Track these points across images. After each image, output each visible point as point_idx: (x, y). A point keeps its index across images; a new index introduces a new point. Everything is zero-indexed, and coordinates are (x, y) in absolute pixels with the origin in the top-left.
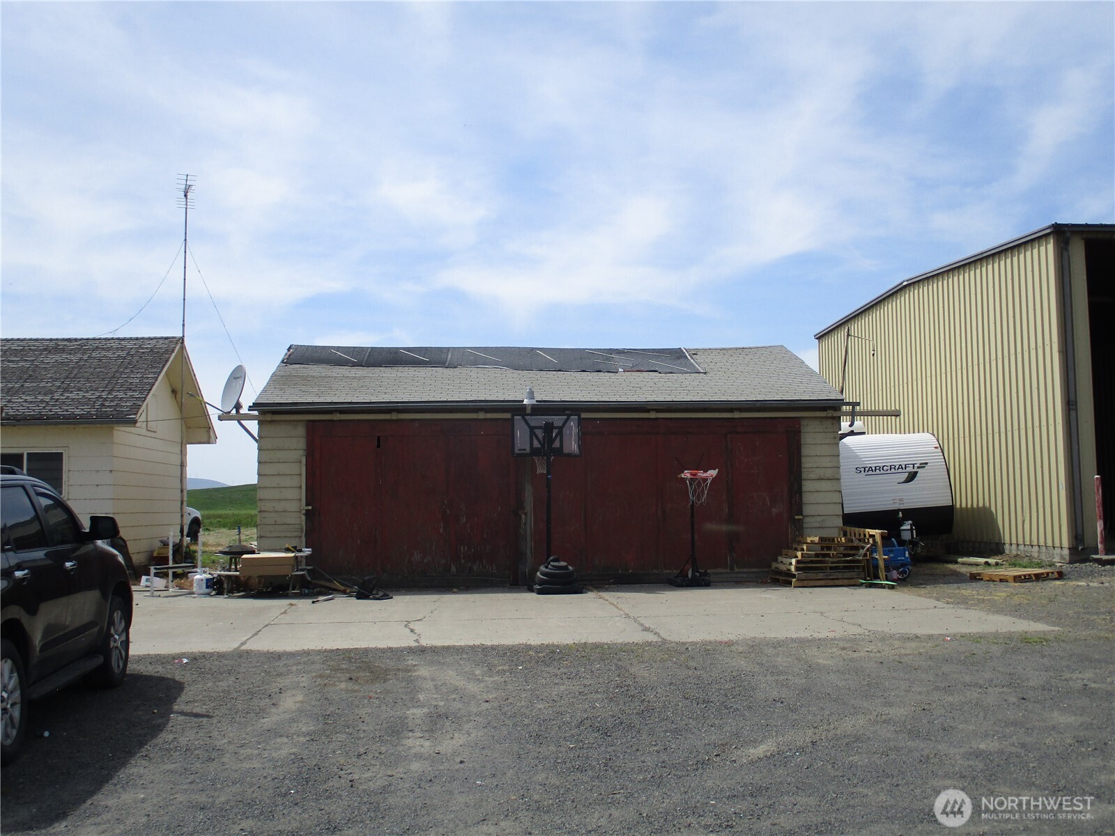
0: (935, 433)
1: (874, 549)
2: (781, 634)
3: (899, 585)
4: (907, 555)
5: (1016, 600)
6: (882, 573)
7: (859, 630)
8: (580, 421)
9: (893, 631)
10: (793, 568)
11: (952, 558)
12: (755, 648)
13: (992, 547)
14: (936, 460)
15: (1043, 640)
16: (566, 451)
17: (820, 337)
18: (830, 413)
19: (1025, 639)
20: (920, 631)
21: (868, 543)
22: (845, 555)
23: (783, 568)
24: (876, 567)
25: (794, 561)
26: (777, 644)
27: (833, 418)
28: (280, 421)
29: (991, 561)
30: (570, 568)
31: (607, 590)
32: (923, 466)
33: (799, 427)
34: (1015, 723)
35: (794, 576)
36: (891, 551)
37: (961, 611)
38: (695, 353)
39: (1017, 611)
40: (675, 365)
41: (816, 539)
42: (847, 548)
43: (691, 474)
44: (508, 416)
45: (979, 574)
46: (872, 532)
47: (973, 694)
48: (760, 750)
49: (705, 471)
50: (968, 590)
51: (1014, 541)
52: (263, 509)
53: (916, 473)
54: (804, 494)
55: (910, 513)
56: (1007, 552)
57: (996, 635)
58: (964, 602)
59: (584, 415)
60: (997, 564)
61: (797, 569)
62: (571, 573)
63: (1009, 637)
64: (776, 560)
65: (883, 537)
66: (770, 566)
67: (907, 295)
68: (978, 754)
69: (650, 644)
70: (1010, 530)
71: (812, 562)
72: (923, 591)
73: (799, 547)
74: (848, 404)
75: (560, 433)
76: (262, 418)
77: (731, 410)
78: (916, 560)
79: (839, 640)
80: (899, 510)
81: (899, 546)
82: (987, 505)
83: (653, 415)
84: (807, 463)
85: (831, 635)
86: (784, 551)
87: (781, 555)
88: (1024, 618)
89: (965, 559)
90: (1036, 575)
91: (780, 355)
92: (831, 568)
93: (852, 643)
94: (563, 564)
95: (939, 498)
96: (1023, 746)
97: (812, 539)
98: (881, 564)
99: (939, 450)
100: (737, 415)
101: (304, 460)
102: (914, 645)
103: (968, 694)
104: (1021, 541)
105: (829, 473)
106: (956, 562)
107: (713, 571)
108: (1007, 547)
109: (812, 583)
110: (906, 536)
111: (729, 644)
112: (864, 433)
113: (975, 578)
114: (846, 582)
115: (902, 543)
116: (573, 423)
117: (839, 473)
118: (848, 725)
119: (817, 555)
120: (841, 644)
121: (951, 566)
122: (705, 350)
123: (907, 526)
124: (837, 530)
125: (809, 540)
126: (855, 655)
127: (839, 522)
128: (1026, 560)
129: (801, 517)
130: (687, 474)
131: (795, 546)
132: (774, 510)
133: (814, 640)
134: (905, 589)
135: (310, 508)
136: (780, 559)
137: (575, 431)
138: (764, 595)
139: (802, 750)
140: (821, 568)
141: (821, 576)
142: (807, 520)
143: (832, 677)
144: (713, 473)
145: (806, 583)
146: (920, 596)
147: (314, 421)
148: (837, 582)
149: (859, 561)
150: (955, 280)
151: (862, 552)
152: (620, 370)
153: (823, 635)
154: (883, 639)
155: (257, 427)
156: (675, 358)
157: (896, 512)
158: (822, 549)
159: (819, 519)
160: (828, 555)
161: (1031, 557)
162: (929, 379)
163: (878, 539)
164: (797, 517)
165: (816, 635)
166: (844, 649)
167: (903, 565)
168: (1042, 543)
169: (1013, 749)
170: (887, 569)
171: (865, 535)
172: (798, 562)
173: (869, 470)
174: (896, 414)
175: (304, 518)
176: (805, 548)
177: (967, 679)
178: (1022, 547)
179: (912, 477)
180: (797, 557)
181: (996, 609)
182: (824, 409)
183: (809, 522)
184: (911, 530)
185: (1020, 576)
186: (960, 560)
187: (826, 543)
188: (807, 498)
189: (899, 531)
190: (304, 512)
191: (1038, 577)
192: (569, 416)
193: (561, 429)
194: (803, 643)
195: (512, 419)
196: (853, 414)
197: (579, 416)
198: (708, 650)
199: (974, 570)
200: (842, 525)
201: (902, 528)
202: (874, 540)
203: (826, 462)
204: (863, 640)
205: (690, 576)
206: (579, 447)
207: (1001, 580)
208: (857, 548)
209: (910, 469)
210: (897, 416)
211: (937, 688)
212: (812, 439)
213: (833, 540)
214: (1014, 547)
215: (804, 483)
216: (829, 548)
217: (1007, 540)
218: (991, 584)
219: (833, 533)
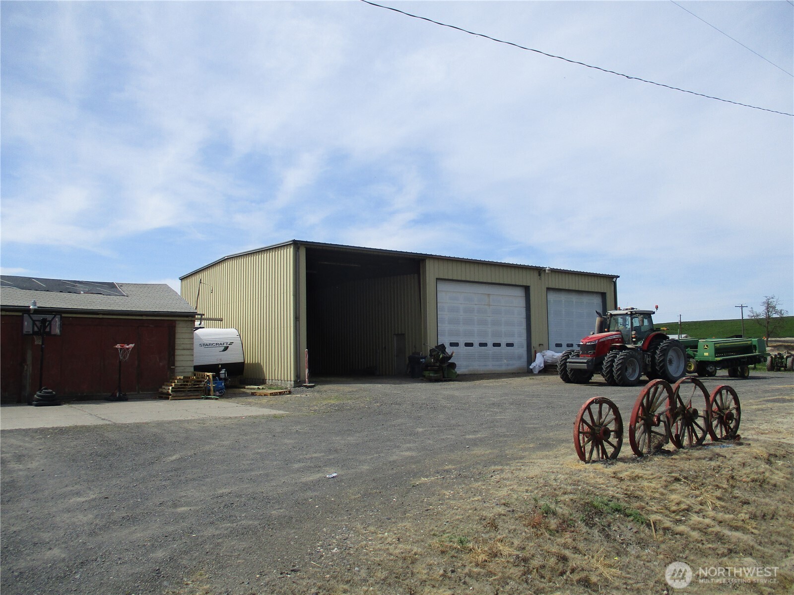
0: (237, 328)
1: (209, 381)
2: (171, 419)
3: (220, 398)
4: (223, 385)
5: (271, 402)
6: (212, 393)
7: (204, 416)
8: (61, 318)
9: (220, 416)
10: (170, 391)
11: (243, 386)
12: (160, 424)
13: (261, 381)
14: (237, 341)
15: (282, 416)
16: (53, 333)
17: (182, 279)
18: (190, 319)
19: (275, 417)
20: (231, 416)
21: (206, 379)
22: (195, 385)
23: (165, 391)
24: (209, 390)
25: (171, 388)
26: (170, 422)
27: (192, 321)
29: (260, 387)
30: (54, 393)
31: (73, 404)
32: (231, 343)
33: (175, 325)
34: (271, 443)
35: (171, 395)
36: (216, 383)
37: (248, 407)
38: (121, 285)
39: (271, 407)
40: (113, 291)
41: (182, 377)
42: (195, 381)
43: (121, 346)
44: (20, 314)
45: (255, 393)
46: (208, 374)
47: (256, 436)
48: (174, 458)
49: (128, 345)
50: (251, 399)
51: (270, 378)
53: (228, 347)
54: (176, 356)
55: (225, 366)
56: (267, 383)
57: (263, 416)
58: (250, 404)
59: (64, 315)
60: (263, 388)
61: (172, 391)
62: (55, 395)
63: (269, 416)
64: (161, 388)
65: (213, 376)
66: (158, 390)
67: (227, 264)
68: (258, 453)
69: (109, 425)
70: (269, 374)
71: (179, 388)
72: (230, 400)
73: (173, 381)
74: (199, 314)
75: (50, 324)
77: (142, 315)
78: (227, 387)
79: (196, 420)
80: (220, 364)
81: (220, 380)
82: (259, 362)
83: (101, 316)
84: (178, 341)
85: (193, 418)
86: (166, 383)
87: (164, 385)
88: (275, 409)
89: (249, 387)
90: (279, 392)
91: (165, 288)
92: (188, 391)
93: (203, 421)
94: (50, 391)
95: (238, 359)
96: (274, 450)
97: (180, 377)
98: (212, 389)
99: (239, 336)
100: (144, 318)
102: (229, 420)
103: (253, 436)
104: (273, 378)
105: (188, 346)
106: (245, 388)
107: (129, 393)
108: (267, 381)
109: (179, 398)
110: (222, 376)
111: (147, 423)
112: (204, 328)
113: (253, 394)
114: (194, 397)
115: (220, 379)
116: (57, 319)
117: (193, 346)
118: (207, 448)
119: (181, 385)
120: (198, 422)
121: (242, 390)
122: (127, 284)
123: (223, 371)
124: (191, 373)
125: (178, 378)
126: (205, 425)
127: (192, 369)
128: (275, 386)
129: (174, 367)
130: (118, 346)
131: (171, 381)
132: (161, 364)
133: (185, 420)
134: (223, 400)
136: (163, 387)
137: (58, 323)
138: (157, 404)
139: (191, 456)
140: (183, 391)
141: (183, 394)
142: (177, 368)
143: (197, 433)
144: (132, 345)
145: (176, 398)
146: (229, 402)
148: (191, 397)
149: (202, 387)
150: (250, 259)
151: (203, 383)
152: (82, 292)
153: (189, 418)
154: (216, 419)
156: (111, 288)
157: (218, 365)
158: (184, 382)
159: (182, 368)
160: (187, 385)
161: (277, 385)
162: (235, 303)
163: (211, 377)
164: (172, 367)
165: (186, 419)
166: (199, 423)
167: (222, 389)
168: (283, 379)
169: (270, 451)
170: (214, 392)
171: (204, 375)
172: (172, 388)
173: (206, 345)
174: (221, 320)
176: (176, 381)
177: (252, 431)
178: (274, 381)
179: (226, 348)
180: (172, 386)
181: (262, 406)
182: (187, 316)
183: (178, 370)
184: (225, 373)
185: (273, 393)
186: (246, 387)
187: (186, 379)
188: (177, 358)
189: (219, 374)
191: (280, 393)
192: (55, 315)
193: (50, 322)
194: (180, 421)
195: (22, 316)
196: (201, 319)
197: (61, 315)
198: (138, 426)
199: (253, 391)
200: (193, 371)
201: (221, 372)
202: (209, 378)
203: (187, 341)
204: (207, 420)
205: (117, 396)
206: (60, 331)
207: (265, 395)
208: (201, 381)
209: (225, 345)
210: (221, 321)
211: (241, 435)
212: (181, 330)
213: (190, 378)
214: (270, 381)
215: (176, 351)
216: (187, 382)
217: (268, 378)
218: (260, 397)
219: (189, 375)
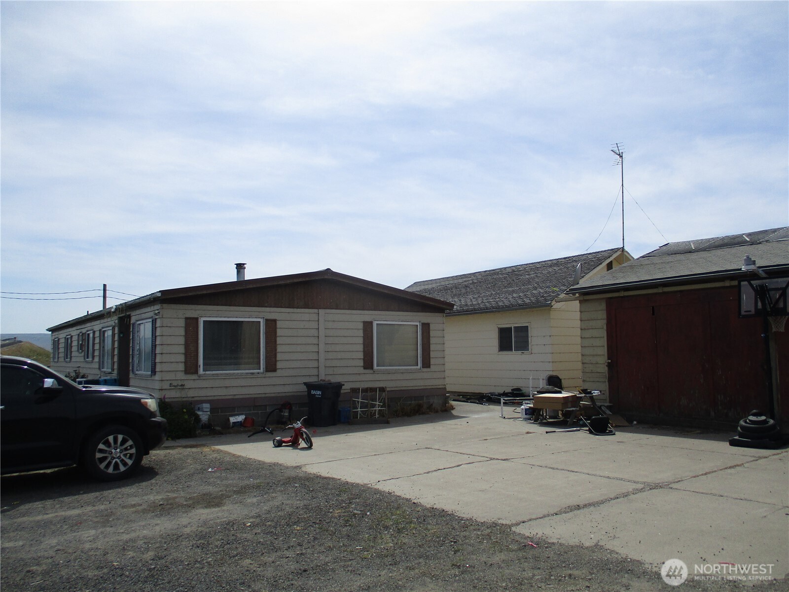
28: (592, 299)
44: (735, 283)
52: (584, 362)
75: (784, 294)
76: (582, 298)
101: (605, 327)
135: (610, 361)
147: (611, 298)
155: (579, 304)
175: (606, 368)
190: (606, 364)
195: (739, 286)
